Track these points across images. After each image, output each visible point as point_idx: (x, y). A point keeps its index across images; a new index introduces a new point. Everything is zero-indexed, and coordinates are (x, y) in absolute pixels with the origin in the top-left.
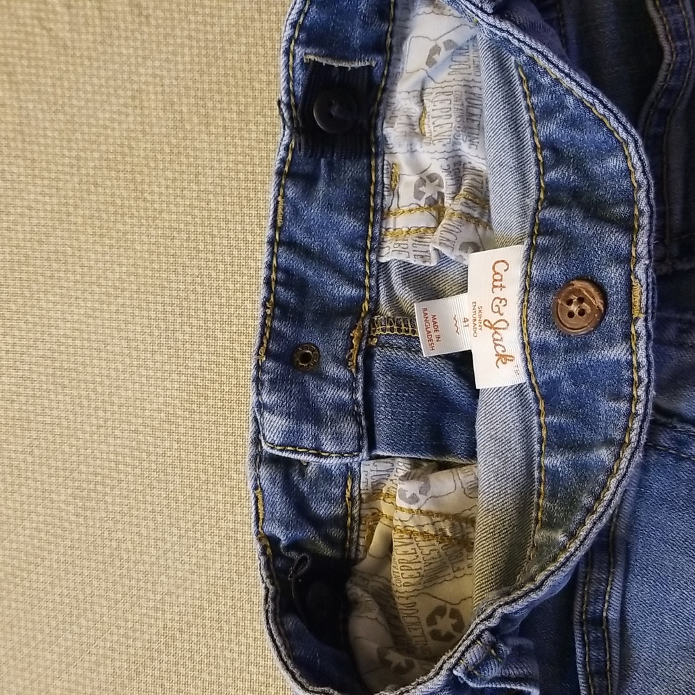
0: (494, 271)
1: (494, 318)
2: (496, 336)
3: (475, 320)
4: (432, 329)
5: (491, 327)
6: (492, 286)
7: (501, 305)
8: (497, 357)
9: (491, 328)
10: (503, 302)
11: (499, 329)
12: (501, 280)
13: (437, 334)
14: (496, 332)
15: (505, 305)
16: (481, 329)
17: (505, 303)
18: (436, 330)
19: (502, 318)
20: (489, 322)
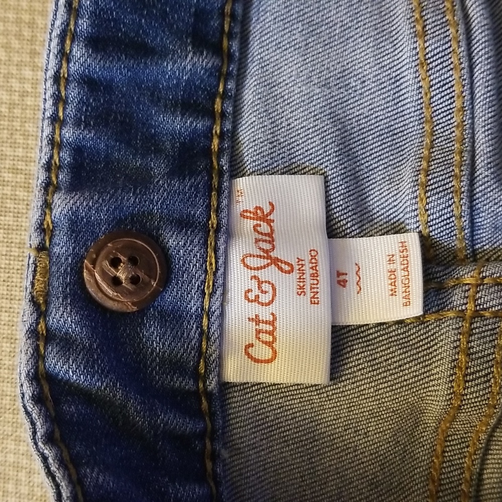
0: (273, 348)
1: (271, 274)
2: (267, 246)
3: (312, 275)
4: (400, 274)
5: (276, 261)
6: (277, 324)
7: (256, 292)
8: (271, 217)
9: (277, 259)
10: (252, 296)
11: (260, 257)
12: (258, 332)
13: (392, 267)
14: (267, 252)
15: (249, 291)
16: (299, 260)
17: (249, 295)
18: (392, 272)
19: (253, 273)
20: (281, 269)
